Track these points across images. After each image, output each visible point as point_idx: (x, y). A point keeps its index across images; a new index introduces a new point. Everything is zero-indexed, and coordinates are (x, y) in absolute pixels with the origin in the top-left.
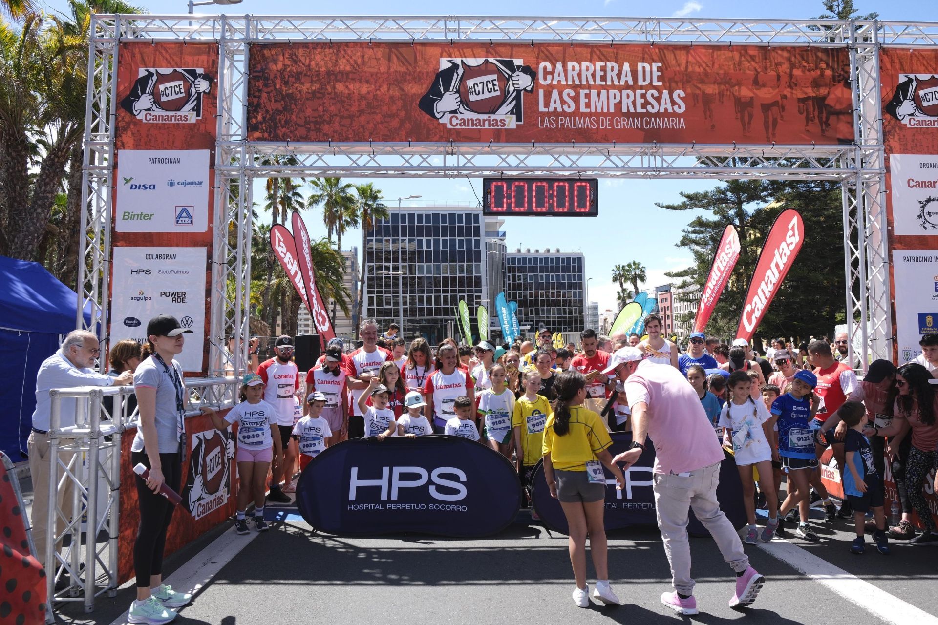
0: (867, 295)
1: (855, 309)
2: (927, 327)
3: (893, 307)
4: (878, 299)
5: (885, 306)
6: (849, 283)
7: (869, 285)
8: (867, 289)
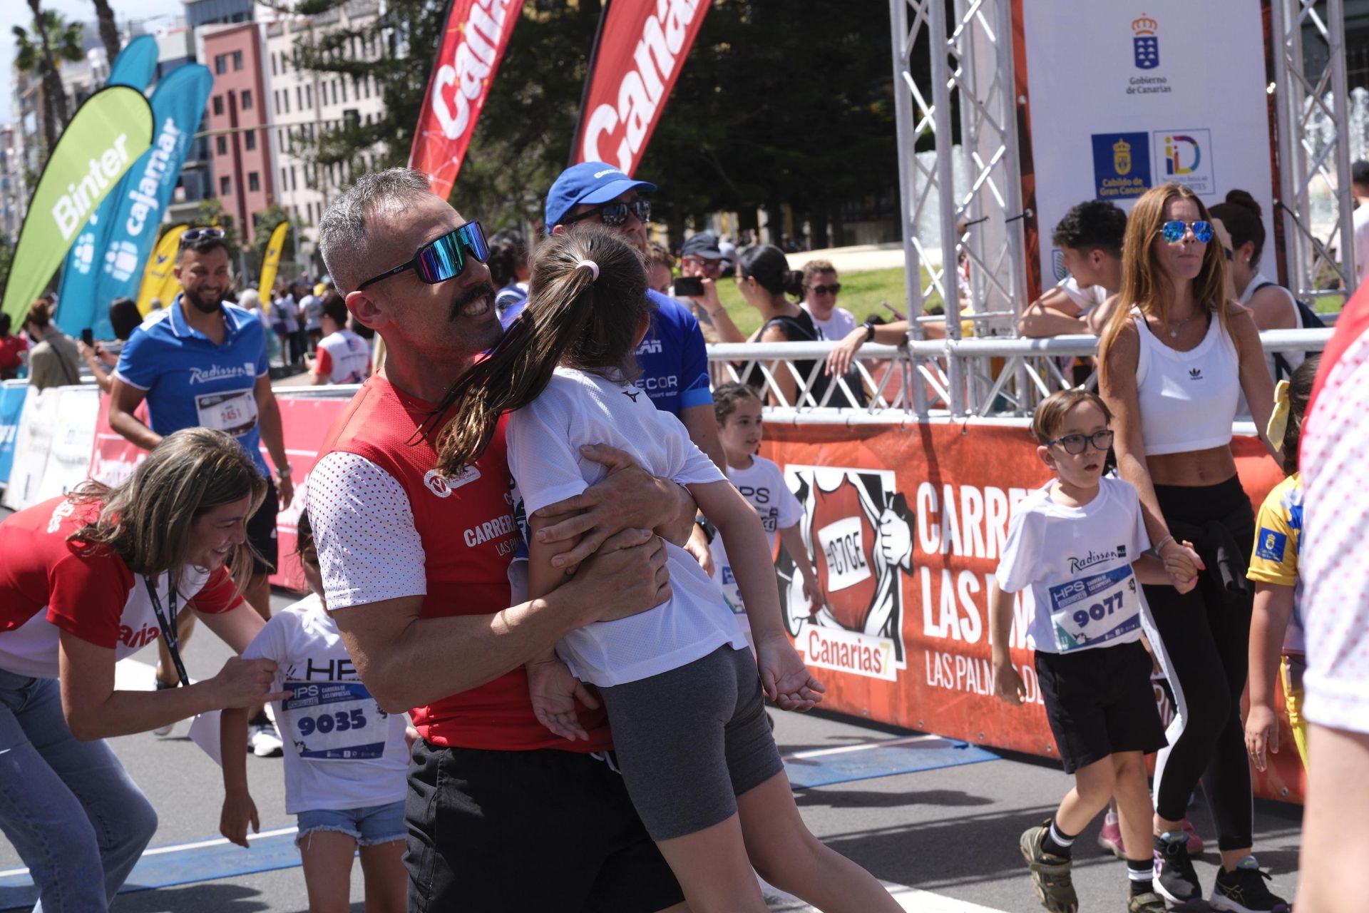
0: (951, 84)
1: (920, 128)
2: (1117, 176)
3: (1022, 117)
4: (982, 96)
5: (1002, 117)
6: (902, 45)
7: (959, 51)
8: (953, 62)
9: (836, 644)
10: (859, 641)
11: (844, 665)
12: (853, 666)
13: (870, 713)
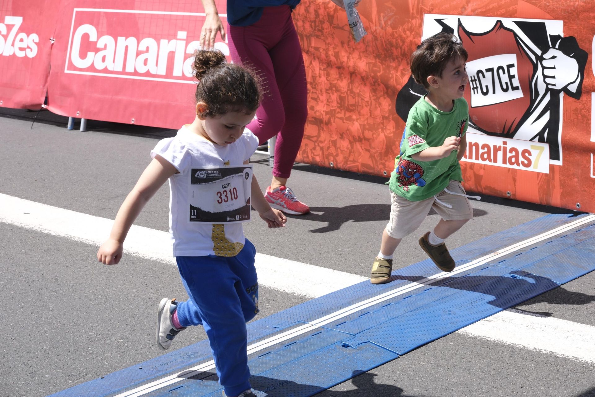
9: (476, 145)
10: (505, 143)
11: (484, 159)
12: (495, 161)
13: (514, 195)
